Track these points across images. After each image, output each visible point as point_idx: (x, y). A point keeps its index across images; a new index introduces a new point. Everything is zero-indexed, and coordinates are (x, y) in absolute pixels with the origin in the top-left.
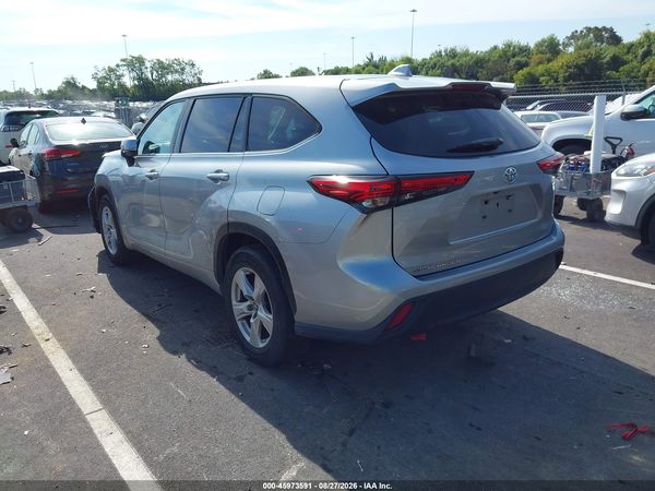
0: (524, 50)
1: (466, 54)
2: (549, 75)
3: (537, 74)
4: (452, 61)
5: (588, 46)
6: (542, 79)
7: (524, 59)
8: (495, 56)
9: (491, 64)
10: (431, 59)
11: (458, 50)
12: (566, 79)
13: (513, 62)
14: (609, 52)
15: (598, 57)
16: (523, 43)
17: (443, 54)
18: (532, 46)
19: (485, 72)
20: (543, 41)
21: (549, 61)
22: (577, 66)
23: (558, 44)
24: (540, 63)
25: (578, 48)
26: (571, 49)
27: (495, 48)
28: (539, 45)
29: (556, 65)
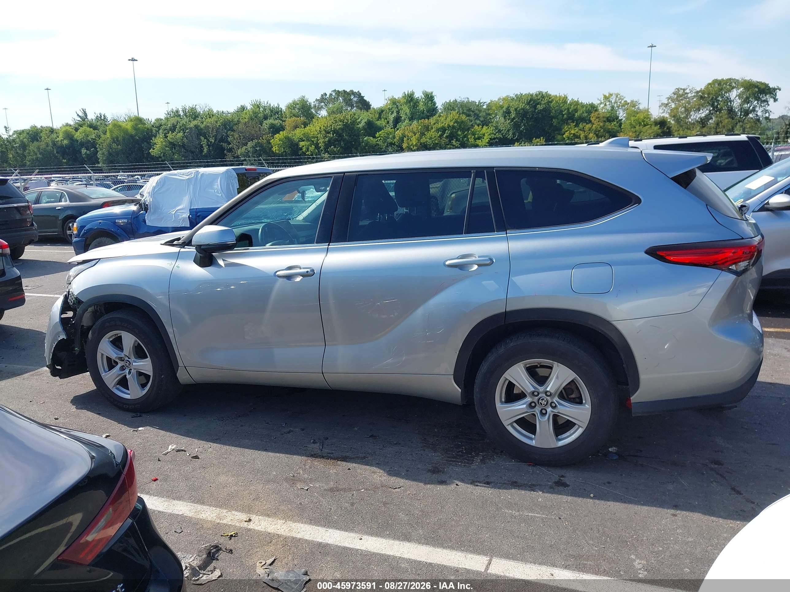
0: (276, 112)
1: (210, 114)
2: (308, 140)
3: (296, 139)
4: (195, 123)
5: (340, 110)
6: (302, 144)
7: (277, 122)
8: (245, 118)
9: (241, 126)
10: (167, 119)
11: (199, 110)
12: (328, 145)
13: (266, 124)
14: (363, 118)
15: (354, 122)
16: (274, 104)
17: (181, 113)
18: (283, 107)
19: (236, 136)
20: (295, 103)
21: (305, 125)
22: (335, 131)
23: (309, 107)
24: (296, 127)
25: (331, 113)
26: (323, 113)
27: (243, 108)
28: (292, 107)
29: (313, 129)
